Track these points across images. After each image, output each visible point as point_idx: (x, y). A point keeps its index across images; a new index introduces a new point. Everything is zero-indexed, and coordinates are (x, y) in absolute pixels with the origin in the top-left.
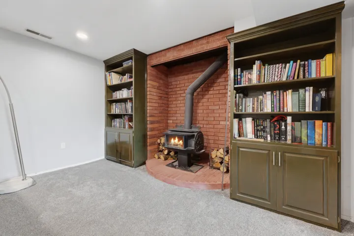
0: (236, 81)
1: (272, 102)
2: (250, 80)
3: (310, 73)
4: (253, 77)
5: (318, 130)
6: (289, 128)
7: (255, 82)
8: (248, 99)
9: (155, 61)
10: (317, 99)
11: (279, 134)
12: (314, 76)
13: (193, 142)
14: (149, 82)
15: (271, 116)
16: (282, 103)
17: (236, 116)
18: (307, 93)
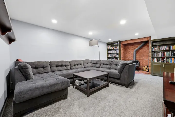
0: (152, 50)
1: (162, 54)
2: (156, 49)
3: (171, 49)
4: (157, 49)
5: (173, 60)
6: (166, 60)
7: (157, 50)
8: (155, 54)
9: (124, 43)
10: (173, 54)
11: (163, 61)
12: (172, 49)
13: (138, 64)
14: (121, 48)
15: (161, 57)
16: (164, 55)
17: (152, 57)
18: (170, 53)
